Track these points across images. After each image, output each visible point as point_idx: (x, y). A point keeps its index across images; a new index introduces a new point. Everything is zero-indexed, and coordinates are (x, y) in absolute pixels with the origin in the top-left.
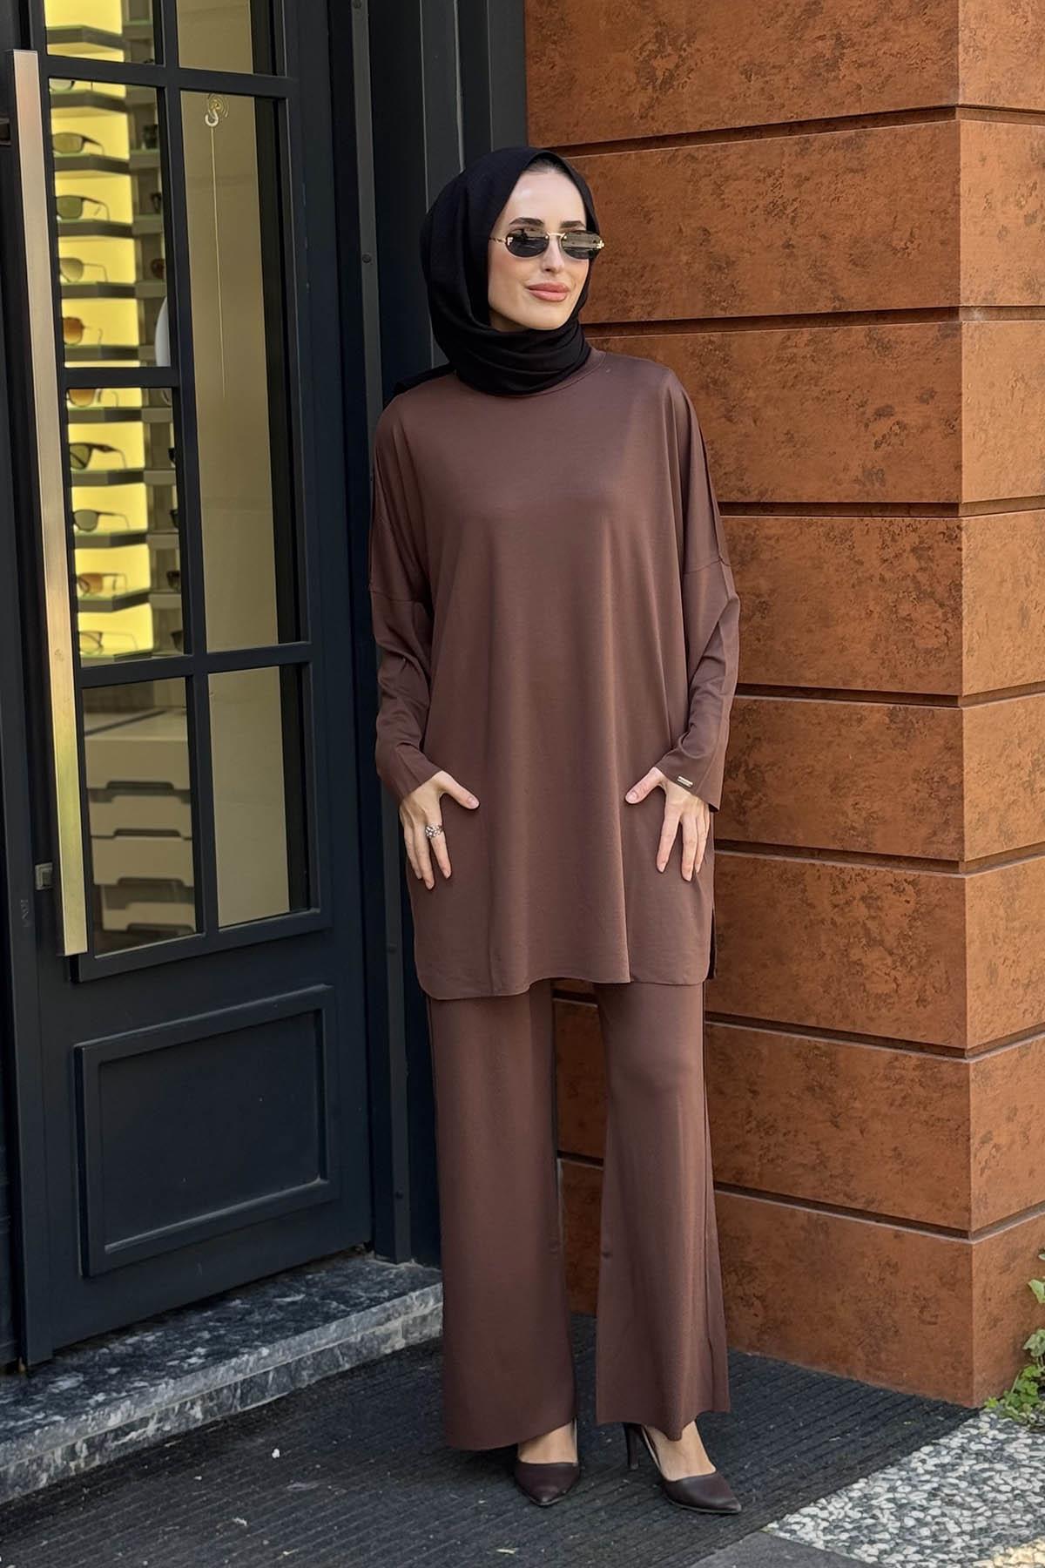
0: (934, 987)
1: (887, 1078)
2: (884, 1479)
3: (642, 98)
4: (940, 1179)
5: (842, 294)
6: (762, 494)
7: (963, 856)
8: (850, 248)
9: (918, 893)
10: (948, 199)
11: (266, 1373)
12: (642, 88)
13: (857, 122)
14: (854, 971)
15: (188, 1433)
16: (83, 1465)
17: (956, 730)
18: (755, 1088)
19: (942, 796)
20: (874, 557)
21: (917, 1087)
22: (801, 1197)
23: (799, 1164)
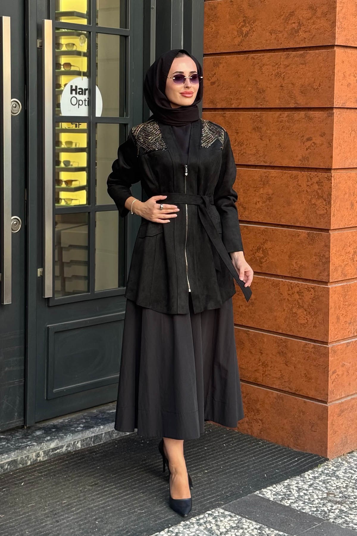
0: (319, 322)
1: (303, 350)
3: (239, 39)
4: (319, 384)
5: (298, 102)
6: (270, 163)
7: (329, 280)
8: (301, 88)
9: (315, 291)
10: (331, 74)
11: (102, 434)
12: (239, 36)
13: (304, 49)
14: (294, 316)
15: (76, 451)
16: (42, 459)
17: (328, 240)
18: (262, 352)
19: (323, 261)
20: (305, 184)
21: (313, 354)
22: (275, 387)
23: (275, 377)
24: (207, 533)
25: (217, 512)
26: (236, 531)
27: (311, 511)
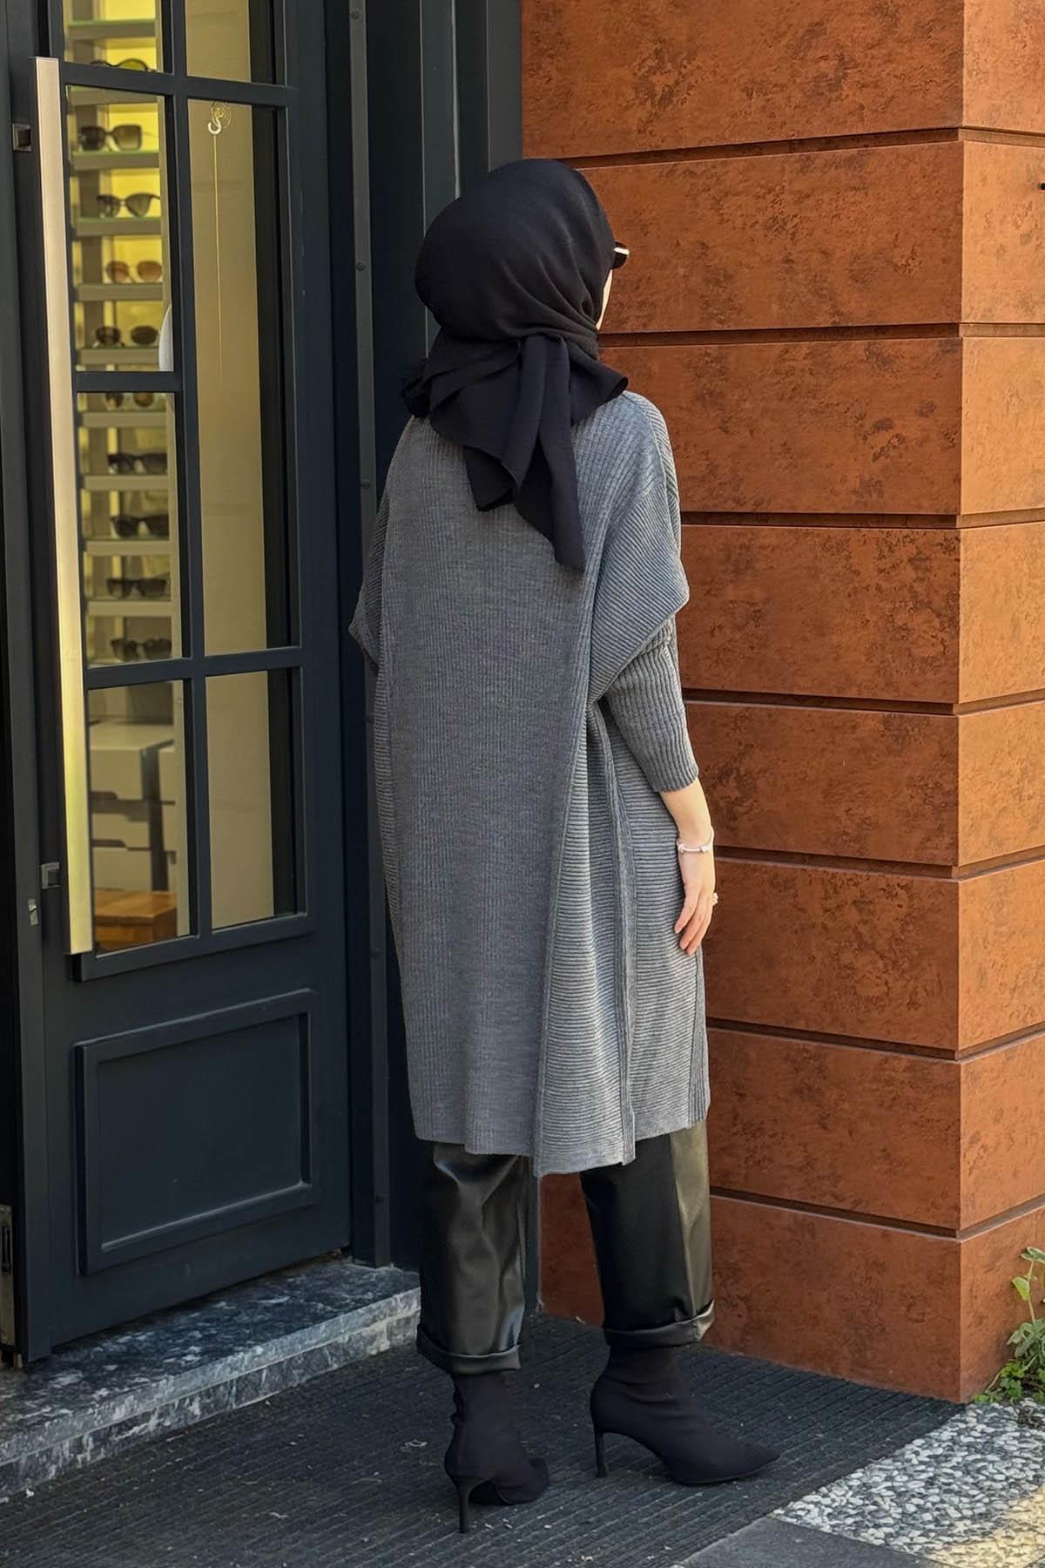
0: (926, 990)
1: (875, 1079)
2: (880, 1469)
3: (641, 113)
4: (930, 1178)
5: (842, 310)
6: (757, 504)
7: (957, 860)
8: (851, 264)
9: (911, 897)
10: (949, 219)
11: (260, 1372)
12: (641, 104)
13: (859, 141)
14: (843, 974)
15: (189, 1428)
16: (89, 1459)
17: (952, 737)
18: (742, 1091)
19: (936, 801)
20: (871, 566)
21: (907, 1090)
22: (789, 1198)
23: (786, 1166)
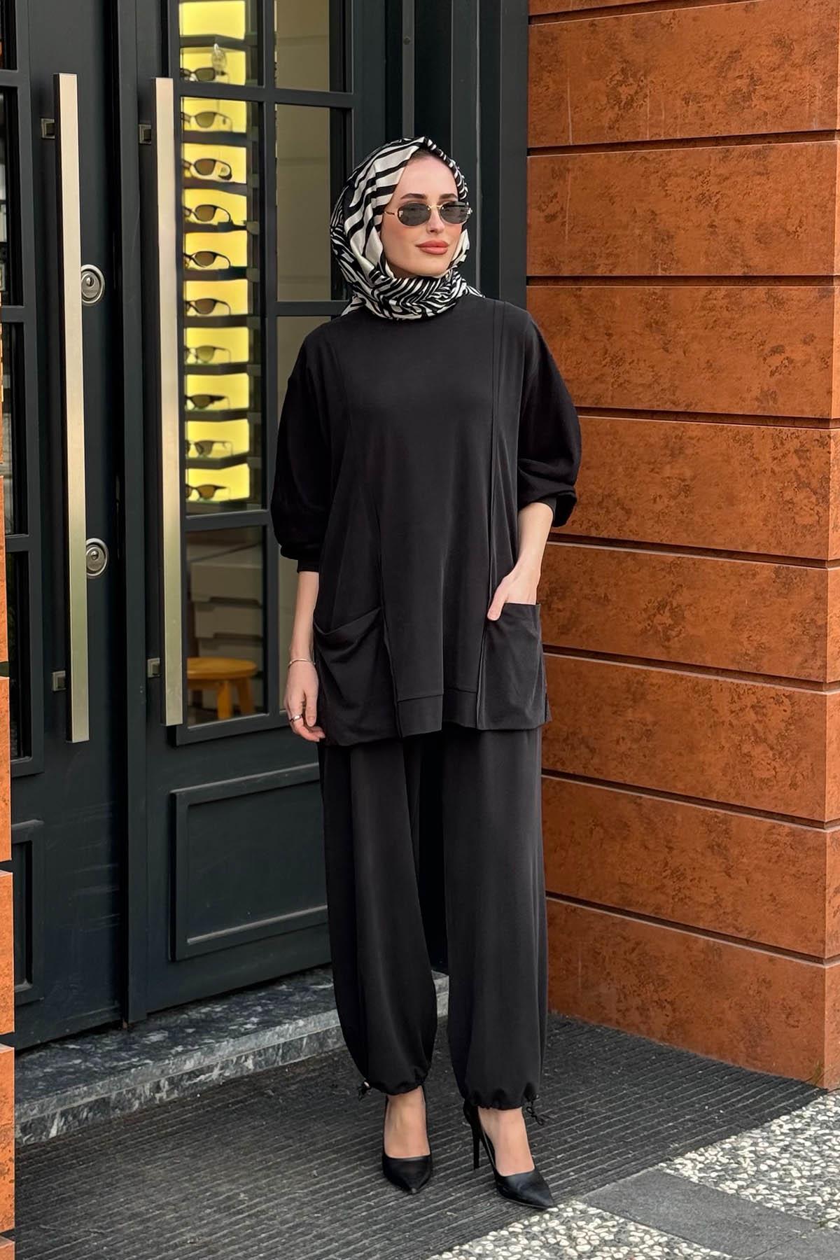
0: (803, 775)
1: (766, 841)
2: (749, 1137)
3: (611, 115)
4: (803, 918)
5: (751, 263)
6: (688, 406)
7: (825, 678)
8: (757, 230)
9: (792, 704)
10: (827, 198)
11: (301, 1039)
12: (611, 108)
13: (764, 139)
14: (745, 761)
15: (243, 1077)
16: (165, 1097)
17: (823, 585)
18: (671, 845)
19: (812, 633)
20: (768, 455)
21: (789, 850)
22: (702, 927)
23: (701, 903)
24: (547, 1254)
25: (570, 1209)
26: (614, 1249)
27: (784, 1205)
